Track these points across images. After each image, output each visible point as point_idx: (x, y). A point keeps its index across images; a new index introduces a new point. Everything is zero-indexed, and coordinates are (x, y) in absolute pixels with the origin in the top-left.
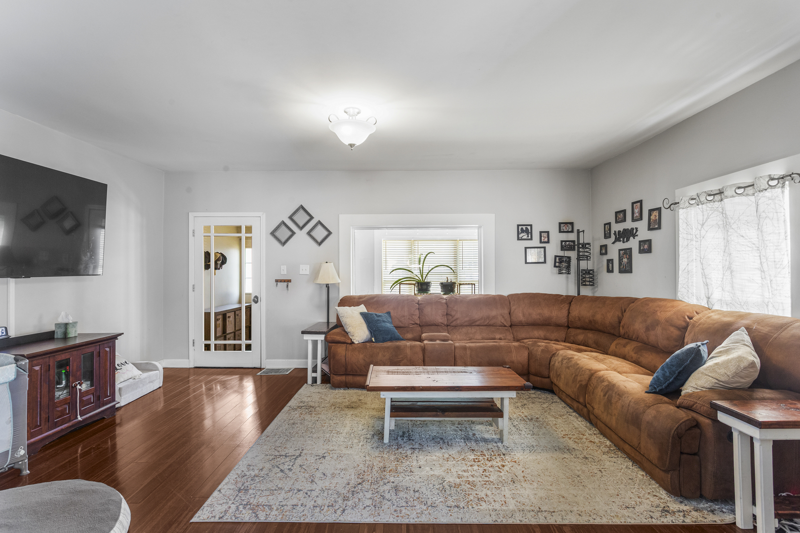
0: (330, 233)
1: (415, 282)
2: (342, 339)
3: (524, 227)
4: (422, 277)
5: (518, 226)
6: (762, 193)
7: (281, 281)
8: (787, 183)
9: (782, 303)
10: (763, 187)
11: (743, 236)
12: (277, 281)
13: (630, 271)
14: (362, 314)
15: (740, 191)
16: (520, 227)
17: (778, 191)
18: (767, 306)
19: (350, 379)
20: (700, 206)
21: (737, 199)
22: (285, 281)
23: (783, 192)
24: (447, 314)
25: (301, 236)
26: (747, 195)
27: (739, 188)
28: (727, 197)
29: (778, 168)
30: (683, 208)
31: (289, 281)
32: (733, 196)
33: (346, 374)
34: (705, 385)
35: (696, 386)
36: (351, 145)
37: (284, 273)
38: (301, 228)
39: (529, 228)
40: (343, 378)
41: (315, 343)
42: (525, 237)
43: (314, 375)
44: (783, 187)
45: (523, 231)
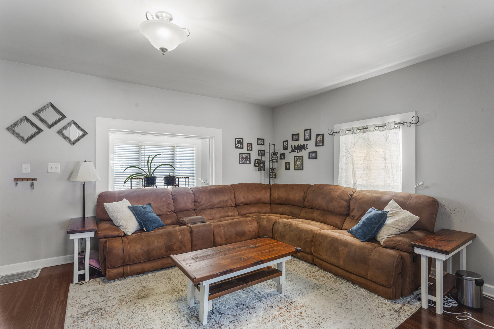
0: (85, 133)
1: (143, 177)
2: (115, 233)
3: (239, 140)
4: (150, 173)
5: (236, 139)
6: (391, 130)
7: (22, 180)
8: (401, 126)
9: (398, 186)
10: (391, 128)
11: (377, 152)
12: (16, 180)
13: (302, 169)
14: (129, 207)
15: (377, 128)
16: (237, 140)
17: (398, 129)
18: (389, 187)
19: (127, 269)
20: (354, 135)
21: (375, 132)
22: (27, 180)
23: (399, 130)
24: (195, 201)
25: (50, 134)
26: (380, 131)
27: (377, 127)
28: (370, 131)
29: (397, 118)
30: (343, 135)
31: (35, 179)
32: (374, 131)
33: (123, 265)
34: (393, 233)
35: (388, 234)
36: (163, 50)
37: (26, 170)
38: (51, 126)
39: (241, 140)
40: (121, 270)
41: (82, 241)
42: (239, 147)
43: (81, 272)
44: (399, 128)
45: (238, 143)
